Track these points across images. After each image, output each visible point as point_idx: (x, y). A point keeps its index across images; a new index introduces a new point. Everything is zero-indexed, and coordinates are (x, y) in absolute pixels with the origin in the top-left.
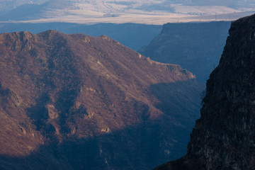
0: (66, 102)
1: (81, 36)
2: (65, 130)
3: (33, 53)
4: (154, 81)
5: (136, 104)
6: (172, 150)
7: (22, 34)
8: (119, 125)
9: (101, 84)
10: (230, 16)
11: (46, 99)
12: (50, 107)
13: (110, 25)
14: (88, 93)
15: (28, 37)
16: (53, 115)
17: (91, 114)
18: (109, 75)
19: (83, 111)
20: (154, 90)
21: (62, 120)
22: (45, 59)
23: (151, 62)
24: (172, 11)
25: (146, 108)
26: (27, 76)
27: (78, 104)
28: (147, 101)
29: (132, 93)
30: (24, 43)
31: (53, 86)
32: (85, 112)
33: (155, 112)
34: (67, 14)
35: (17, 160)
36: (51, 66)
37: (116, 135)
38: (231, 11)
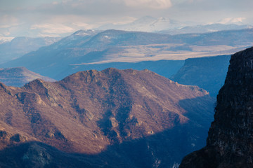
0: (123, 115)
1: (131, 71)
2: (123, 134)
3: (99, 84)
4: (182, 98)
5: (170, 114)
7: (91, 71)
8: (160, 129)
9: (145, 102)
10: (230, 51)
11: (109, 114)
12: (113, 119)
13: (150, 62)
14: (137, 110)
15: (95, 73)
16: (115, 124)
17: (140, 123)
18: (151, 95)
19: (135, 121)
20: (182, 104)
21: (121, 128)
22: (107, 87)
23: (179, 85)
24: (191, 50)
25: (177, 116)
26: (96, 100)
27: (131, 116)
28: (177, 111)
29: (167, 107)
30: (93, 78)
31: (114, 105)
32: (136, 121)
33: (183, 119)
34: (121, 56)
35: (92, 156)
36: (112, 91)
37: (158, 135)
38: (230, 48)
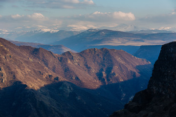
0: (109, 71)
1: (114, 50)
2: (108, 80)
3: (98, 55)
4: (138, 64)
5: (131, 72)
6: (143, 87)
7: (94, 49)
8: (126, 79)
9: (120, 65)
10: (162, 43)
11: (102, 70)
12: (104, 72)
13: (123, 46)
14: (116, 69)
15: (96, 50)
16: (104, 75)
17: (117, 75)
18: (123, 62)
19: (114, 74)
20: (138, 67)
21: (107, 77)
22: (102, 57)
23: (137, 58)
24: (143, 41)
25: (135, 73)
26: (96, 63)
27: (113, 72)
28: (135, 71)
29: (130, 68)
30: (95, 52)
31: (104, 66)
32: (115, 74)
33: (138, 75)
34: (109, 42)
35: (93, 90)
36: (104, 59)
37: (125, 82)
38: (163, 41)
